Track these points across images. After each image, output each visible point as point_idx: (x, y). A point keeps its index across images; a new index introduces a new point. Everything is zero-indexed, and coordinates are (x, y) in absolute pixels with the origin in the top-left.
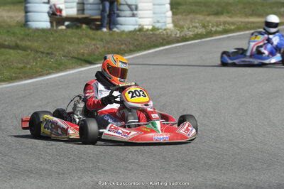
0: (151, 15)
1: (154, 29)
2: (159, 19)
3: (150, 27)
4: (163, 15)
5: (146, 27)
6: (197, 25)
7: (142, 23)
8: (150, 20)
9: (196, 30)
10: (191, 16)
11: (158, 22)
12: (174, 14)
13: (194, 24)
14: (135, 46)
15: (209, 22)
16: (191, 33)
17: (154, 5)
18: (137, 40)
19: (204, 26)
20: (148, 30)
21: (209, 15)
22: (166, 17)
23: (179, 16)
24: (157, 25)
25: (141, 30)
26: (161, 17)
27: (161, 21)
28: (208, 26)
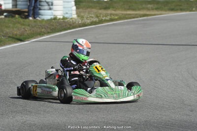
0: (62, 9)
1: (64, 18)
2: (67, 12)
3: (61, 17)
4: (70, 9)
5: (59, 17)
6: (93, 15)
7: (56, 14)
8: (61, 12)
9: (92, 19)
10: (89, 10)
11: (67, 13)
12: (77, 8)
13: (91, 15)
14: (51, 30)
15: (100, 14)
16: (89, 21)
17: (64, 2)
18: (53, 25)
19: (97, 17)
20: (60, 19)
21: (100, 9)
22: (72, 10)
23: (81, 10)
24: (66, 16)
25: (55, 19)
26: (69, 10)
27: (69, 13)
28: (100, 16)
